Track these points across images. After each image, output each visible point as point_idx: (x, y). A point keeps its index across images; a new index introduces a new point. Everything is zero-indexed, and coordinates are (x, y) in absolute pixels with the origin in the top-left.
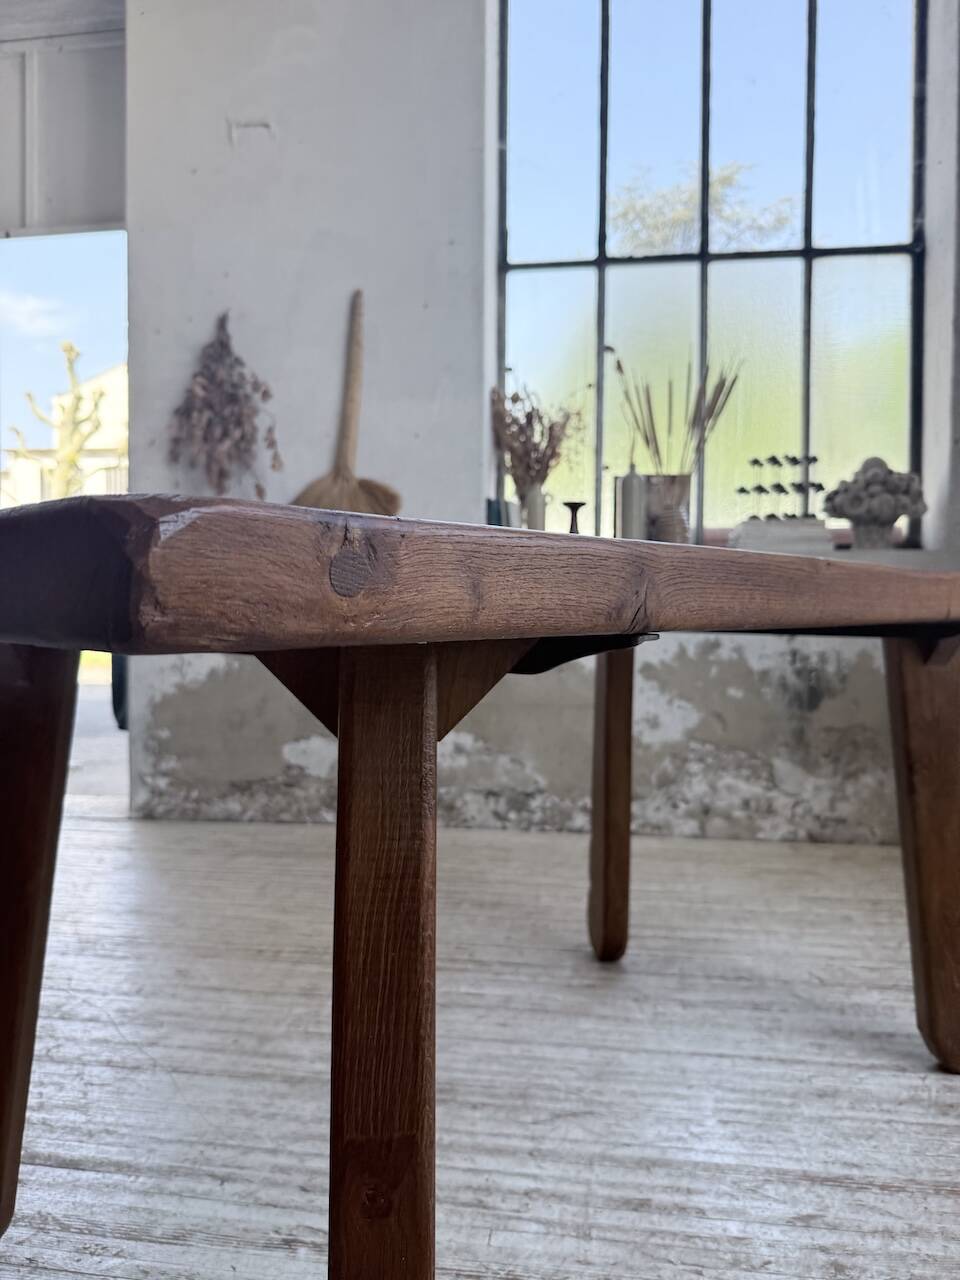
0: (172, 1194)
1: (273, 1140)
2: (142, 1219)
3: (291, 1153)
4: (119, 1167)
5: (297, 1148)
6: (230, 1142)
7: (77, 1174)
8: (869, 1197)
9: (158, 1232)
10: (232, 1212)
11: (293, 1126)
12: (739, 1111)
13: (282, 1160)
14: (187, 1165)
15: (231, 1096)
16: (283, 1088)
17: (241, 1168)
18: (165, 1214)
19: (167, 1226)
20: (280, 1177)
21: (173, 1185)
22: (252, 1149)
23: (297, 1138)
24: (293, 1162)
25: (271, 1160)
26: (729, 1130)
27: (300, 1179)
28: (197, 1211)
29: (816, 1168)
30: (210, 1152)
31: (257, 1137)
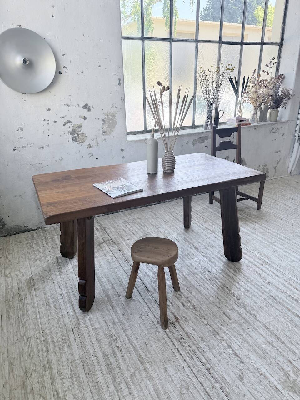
0: (282, 299)
1: (259, 298)
2: (288, 298)
3: (258, 294)
4: (289, 310)
5: (257, 295)
6: (267, 302)
7: (298, 314)
8: (197, 246)
9: (287, 295)
10: (274, 291)
11: (254, 298)
12: (189, 258)
13: (261, 294)
14: (277, 303)
15: (260, 313)
16: (249, 308)
17: (268, 297)
18: (285, 297)
19: (285, 295)
20: (263, 292)
21: (281, 301)
22: (265, 299)
23: (255, 296)
24: (259, 293)
25: (263, 295)
26: (194, 258)
27: (261, 290)
28: (280, 295)
29: (195, 250)
30: (272, 303)
31: (262, 300)
